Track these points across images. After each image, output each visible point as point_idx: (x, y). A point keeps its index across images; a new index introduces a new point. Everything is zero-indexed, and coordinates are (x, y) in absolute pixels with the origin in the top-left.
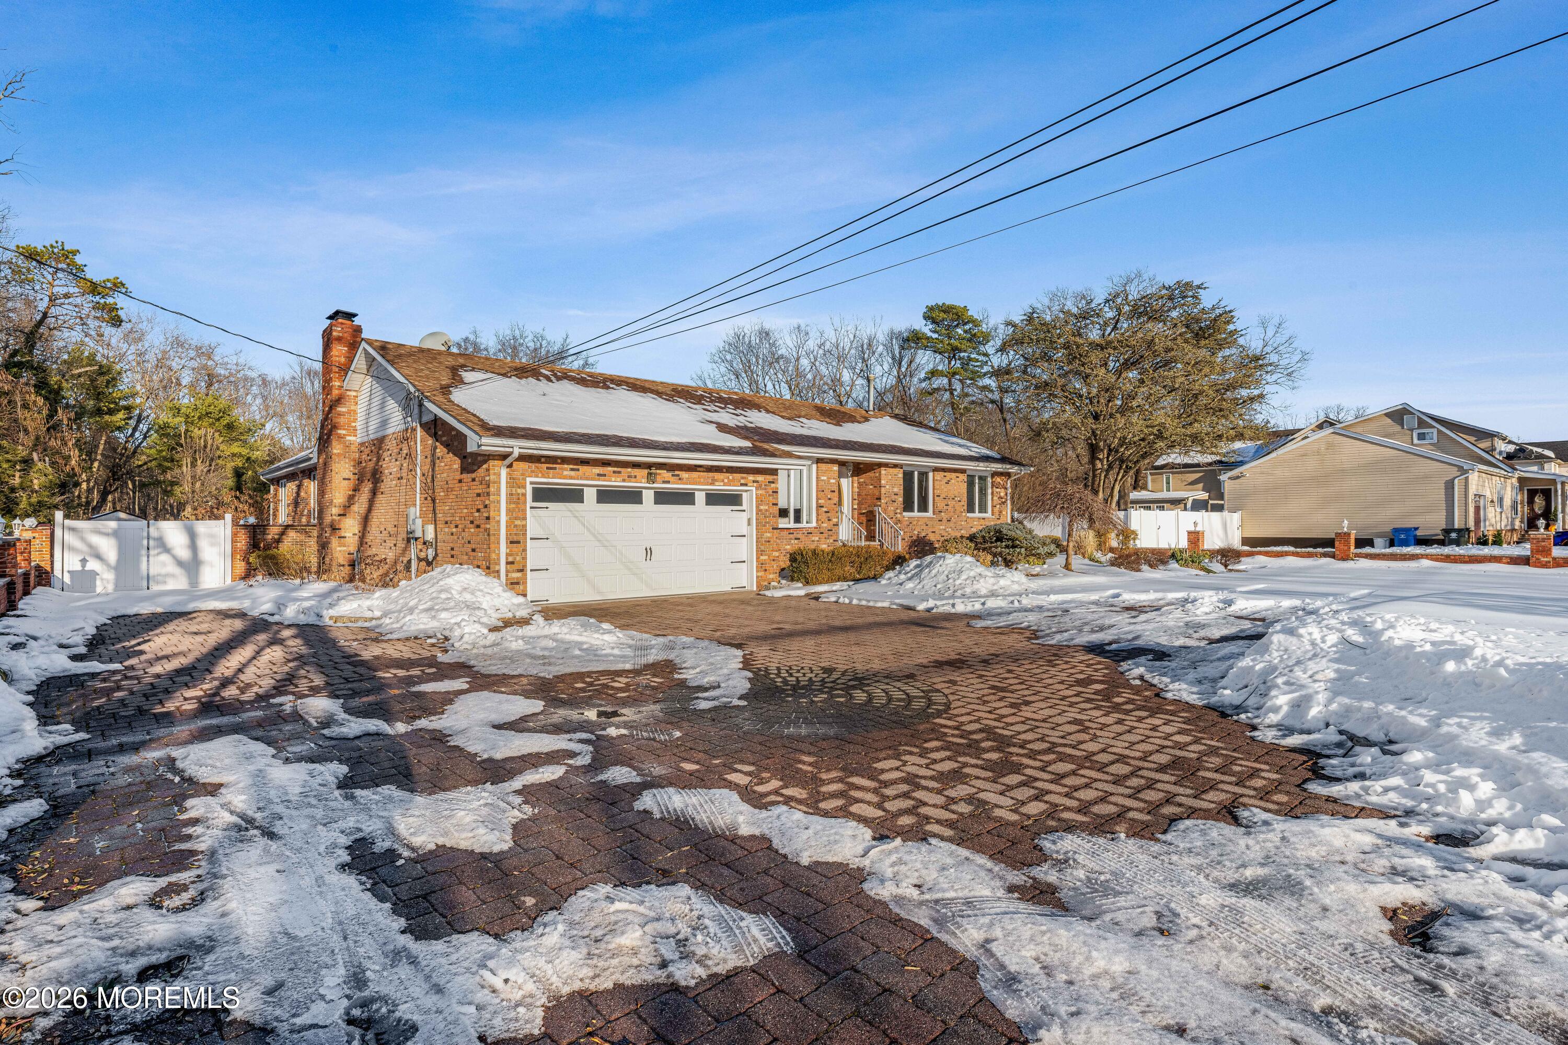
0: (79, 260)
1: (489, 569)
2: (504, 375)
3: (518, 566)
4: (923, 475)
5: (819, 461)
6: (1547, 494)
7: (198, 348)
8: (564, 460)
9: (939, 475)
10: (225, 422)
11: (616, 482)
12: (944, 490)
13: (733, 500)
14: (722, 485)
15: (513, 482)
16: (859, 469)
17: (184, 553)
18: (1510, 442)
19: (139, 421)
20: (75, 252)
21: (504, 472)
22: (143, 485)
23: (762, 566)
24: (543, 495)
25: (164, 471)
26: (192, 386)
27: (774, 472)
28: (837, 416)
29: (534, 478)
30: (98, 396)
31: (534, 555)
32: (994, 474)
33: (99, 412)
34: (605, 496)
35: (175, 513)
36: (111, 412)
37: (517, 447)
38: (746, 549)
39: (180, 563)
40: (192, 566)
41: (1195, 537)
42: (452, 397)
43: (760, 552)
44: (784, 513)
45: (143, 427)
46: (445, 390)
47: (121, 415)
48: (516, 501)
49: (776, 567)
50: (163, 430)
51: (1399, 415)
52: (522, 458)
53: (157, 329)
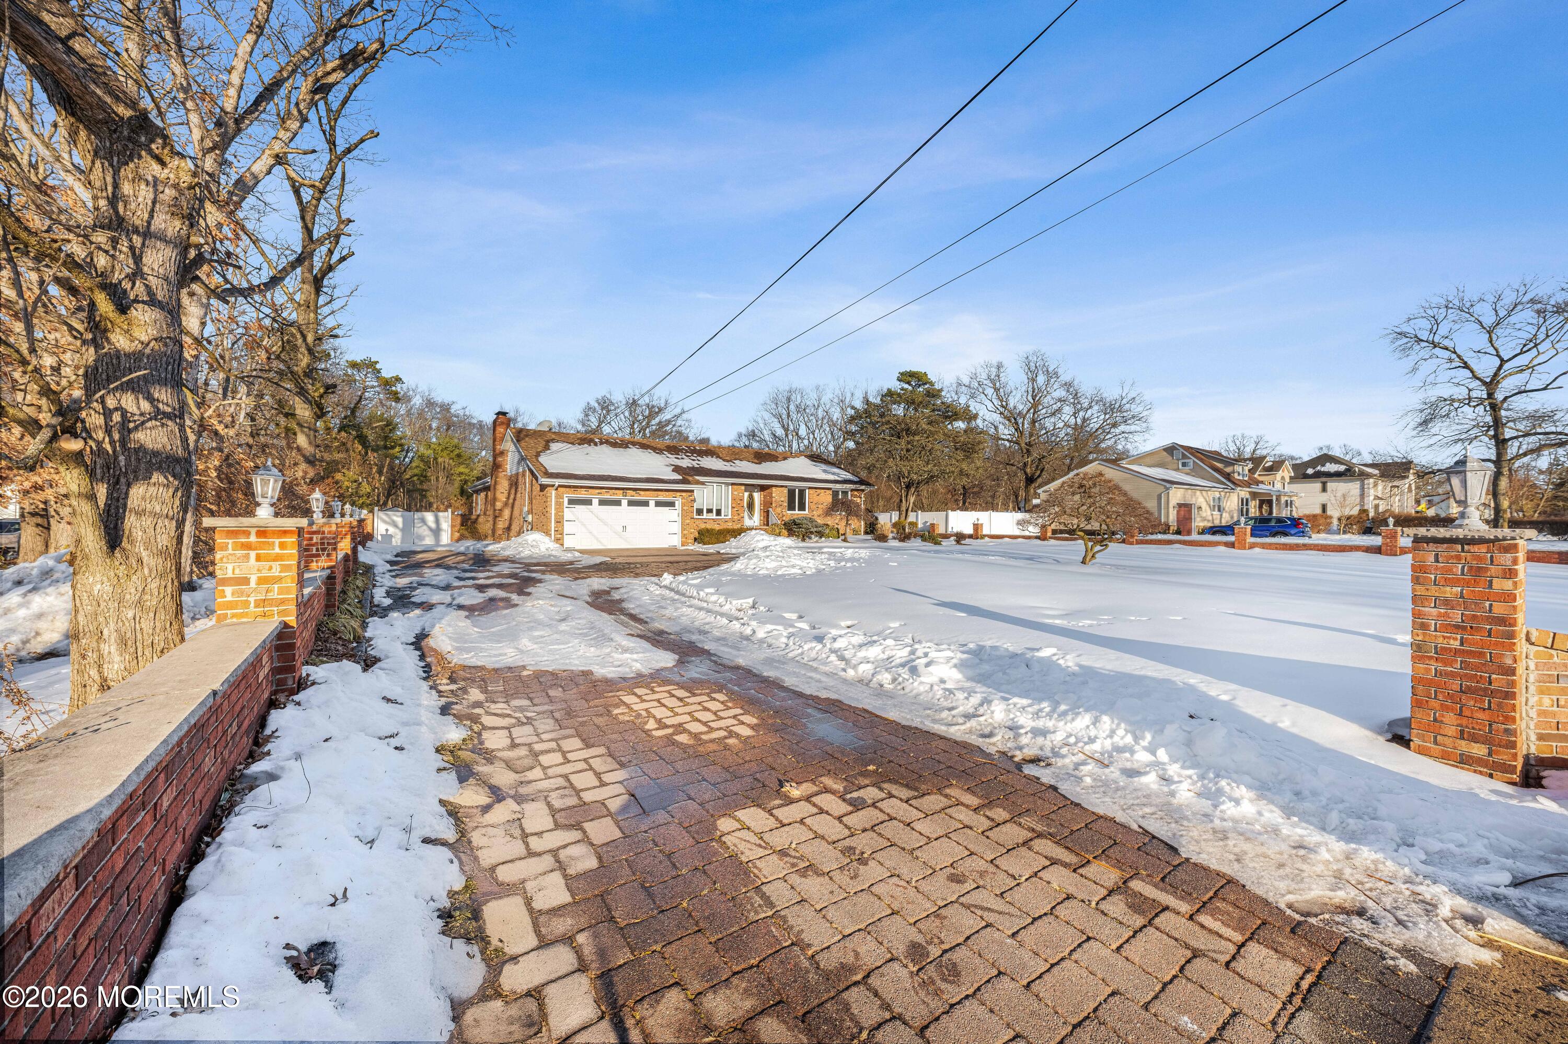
0: (378, 366)
1: (547, 534)
2: (573, 443)
3: (560, 532)
4: (802, 492)
5: (733, 484)
6: (1270, 503)
7: (441, 406)
8: (582, 487)
9: (812, 491)
10: (457, 452)
11: (607, 496)
12: (816, 499)
13: (671, 504)
14: (662, 497)
15: (559, 497)
16: (763, 488)
17: (433, 525)
18: (1342, 464)
19: (407, 452)
20: (377, 362)
21: (554, 492)
22: (409, 491)
23: (684, 536)
24: (572, 502)
25: (421, 482)
26: (438, 429)
27: (692, 491)
28: (760, 457)
29: (567, 496)
30: (386, 438)
31: (567, 527)
32: (852, 490)
33: (386, 447)
34: (602, 502)
35: (429, 507)
36: (393, 448)
37: (557, 482)
38: (677, 527)
39: (430, 529)
40: (437, 532)
41: (977, 527)
42: (540, 459)
43: (683, 529)
44: (700, 512)
45: (411, 455)
46: (538, 455)
47: (398, 449)
48: (559, 505)
49: (692, 536)
50: (422, 458)
51: (1171, 450)
52: (560, 486)
53: (418, 397)
